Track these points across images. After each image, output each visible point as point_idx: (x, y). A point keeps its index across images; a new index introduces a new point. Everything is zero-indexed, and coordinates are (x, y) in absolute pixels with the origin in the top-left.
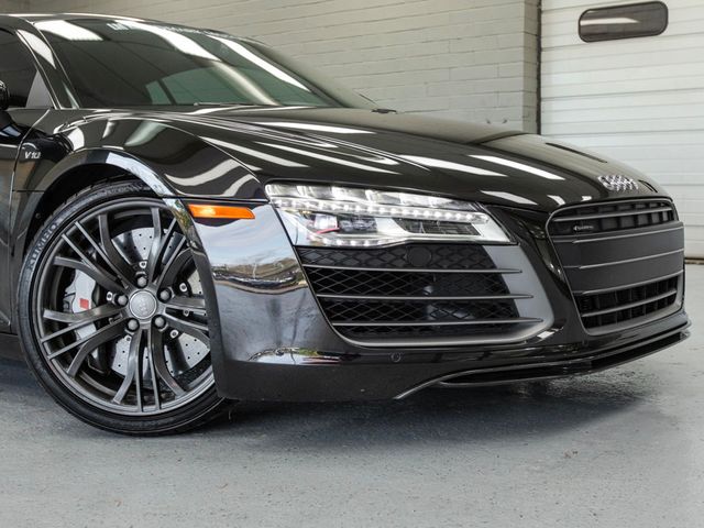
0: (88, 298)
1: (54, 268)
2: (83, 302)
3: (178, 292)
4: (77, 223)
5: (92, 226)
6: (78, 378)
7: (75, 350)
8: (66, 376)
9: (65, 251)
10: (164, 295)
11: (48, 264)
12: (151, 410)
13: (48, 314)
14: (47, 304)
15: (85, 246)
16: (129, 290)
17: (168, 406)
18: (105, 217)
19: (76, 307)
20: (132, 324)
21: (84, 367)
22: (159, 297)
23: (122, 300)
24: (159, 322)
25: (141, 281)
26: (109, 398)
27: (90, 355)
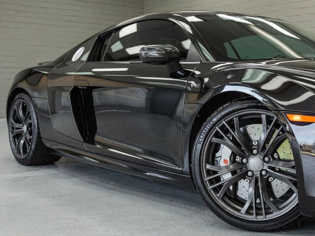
0: (228, 159)
1: (211, 143)
2: (225, 161)
3: (273, 158)
4: (223, 121)
6: (223, 200)
7: (220, 186)
8: (217, 197)
9: (217, 135)
10: (266, 159)
11: (208, 141)
12: (261, 218)
13: (208, 167)
14: (207, 162)
16: (249, 156)
17: (269, 217)
18: (237, 118)
19: (222, 164)
20: (250, 174)
21: (225, 194)
22: (264, 160)
23: (244, 161)
24: (264, 173)
25: (255, 152)
26: (239, 211)
27: (229, 189)
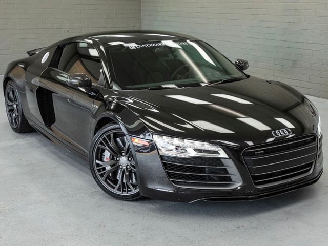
0: (108, 157)
1: (99, 148)
2: (107, 159)
4: (104, 136)
5: (109, 136)
6: (106, 181)
7: (105, 173)
8: (102, 180)
9: (101, 143)
10: (130, 159)
11: (97, 147)
12: (125, 194)
13: (97, 161)
14: (97, 158)
15: (107, 142)
16: (120, 157)
17: (130, 193)
18: (112, 134)
19: (105, 160)
20: (121, 167)
21: (107, 178)
22: (128, 160)
23: (118, 159)
24: (128, 167)
25: (123, 154)
26: (114, 188)
27: (109, 174)
